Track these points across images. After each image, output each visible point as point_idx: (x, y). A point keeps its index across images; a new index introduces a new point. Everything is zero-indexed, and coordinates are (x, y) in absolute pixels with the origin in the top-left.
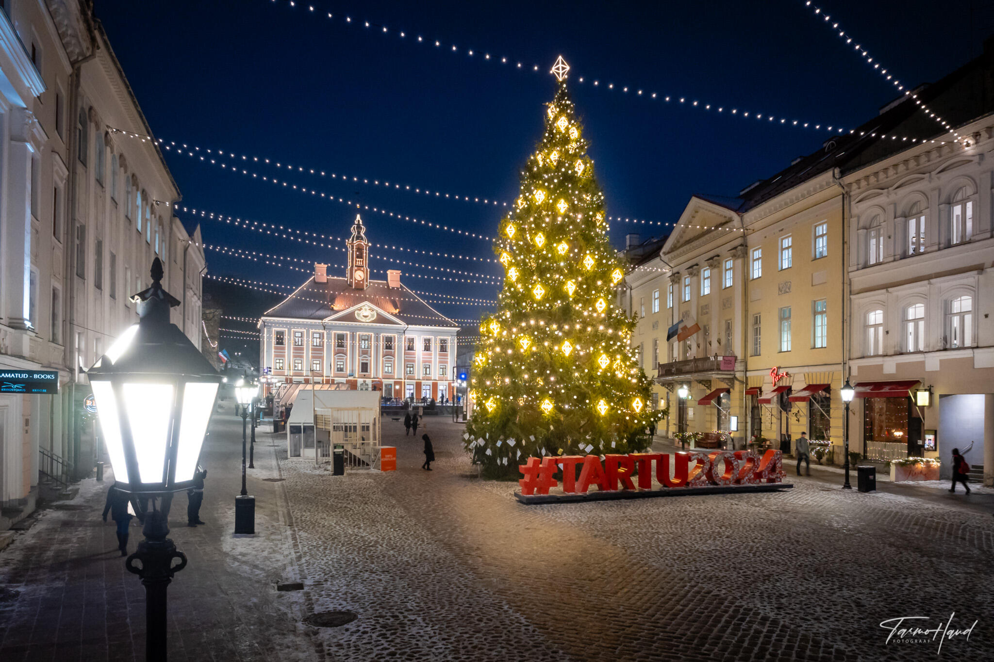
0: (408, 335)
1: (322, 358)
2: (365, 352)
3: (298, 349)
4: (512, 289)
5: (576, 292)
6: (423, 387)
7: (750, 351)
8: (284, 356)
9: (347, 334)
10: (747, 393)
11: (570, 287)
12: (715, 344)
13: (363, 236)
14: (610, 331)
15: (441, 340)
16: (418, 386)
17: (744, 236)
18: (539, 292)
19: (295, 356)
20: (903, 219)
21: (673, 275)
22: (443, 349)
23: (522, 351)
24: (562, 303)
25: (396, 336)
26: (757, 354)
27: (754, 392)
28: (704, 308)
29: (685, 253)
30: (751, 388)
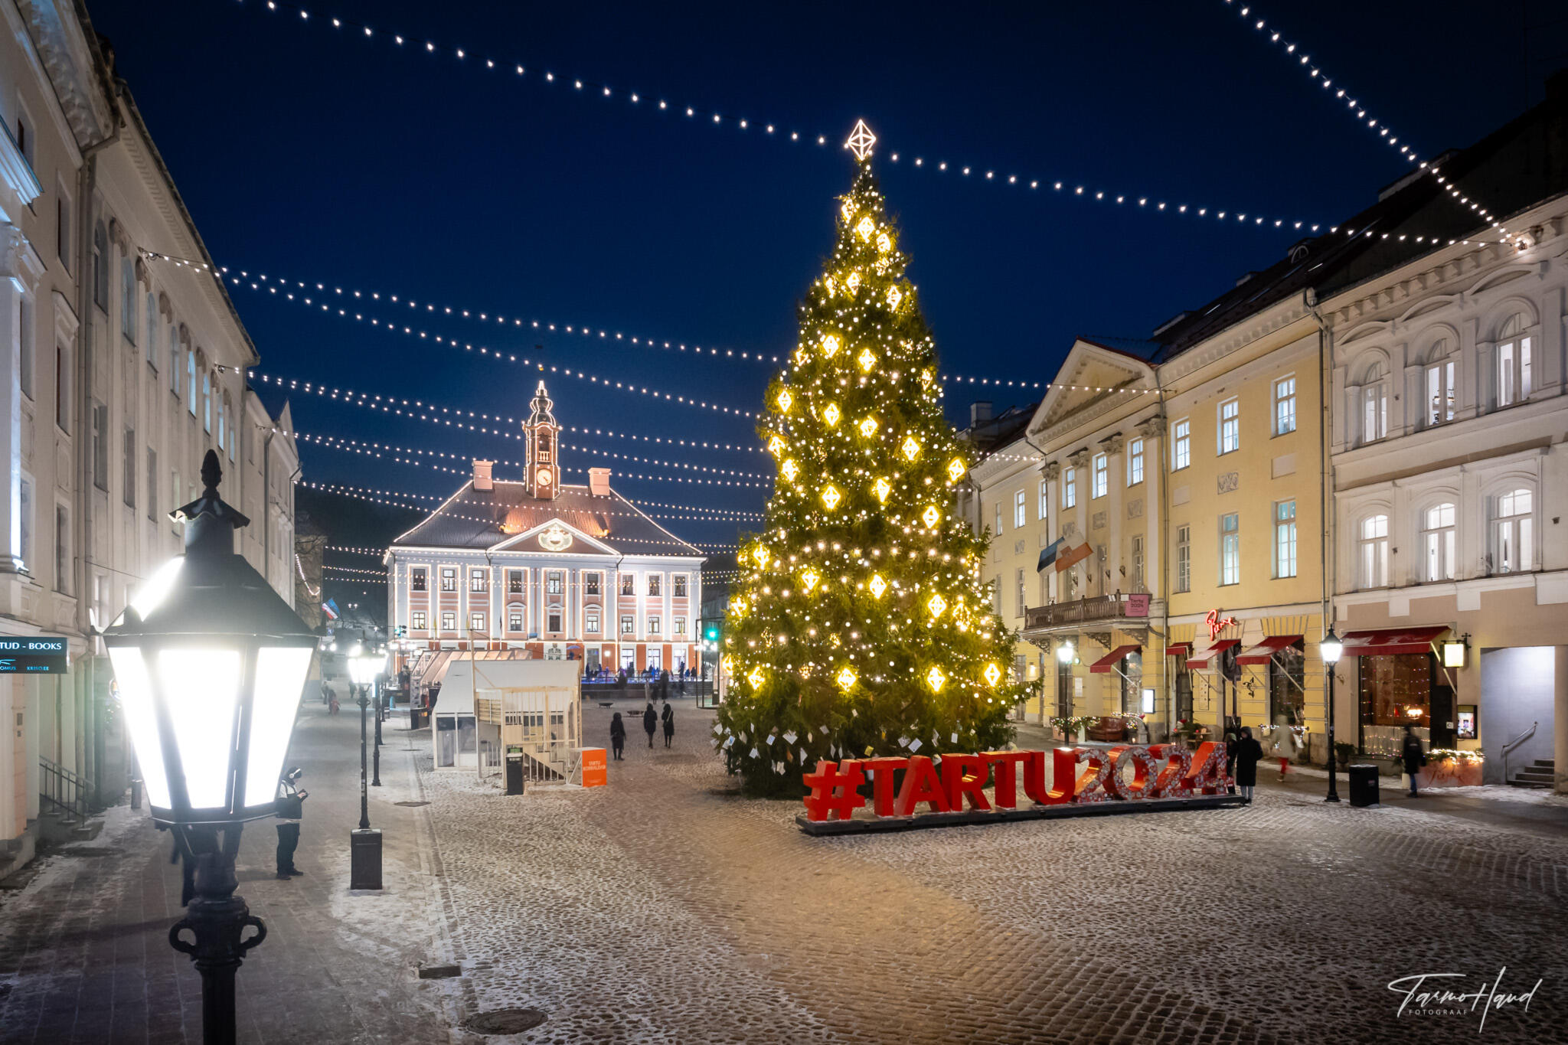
0: (624, 571)
1: (487, 610)
2: (555, 599)
3: (449, 596)
4: (789, 494)
5: (891, 497)
6: (649, 653)
7: (1173, 584)
8: (425, 608)
9: (526, 571)
10: (1169, 652)
11: (882, 489)
12: (1116, 575)
13: (550, 415)
14: (947, 558)
15: (677, 578)
16: (641, 651)
17: (1161, 402)
18: (831, 497)
19: (443, 608)
20: (1419, 368)
21: (1048, 465)
22: (680, 591)
23: (805, 591)
24: (868, 514)
25: (604, 571)
26: (1184, 589)
27: (1181, 651)
28: (1098, 519)
29: (1064, 431)
30: (1176, 644)
